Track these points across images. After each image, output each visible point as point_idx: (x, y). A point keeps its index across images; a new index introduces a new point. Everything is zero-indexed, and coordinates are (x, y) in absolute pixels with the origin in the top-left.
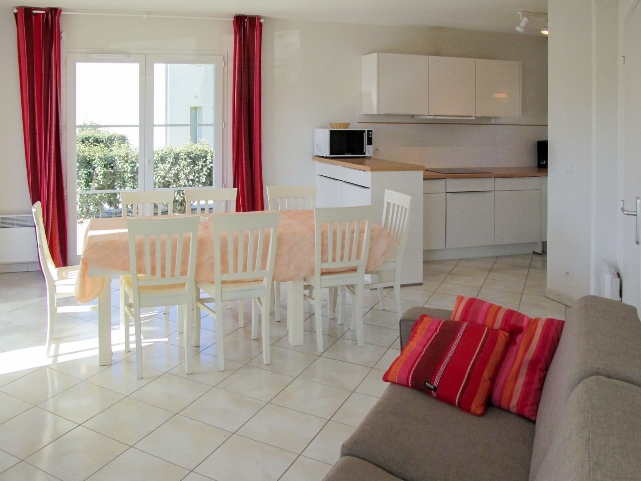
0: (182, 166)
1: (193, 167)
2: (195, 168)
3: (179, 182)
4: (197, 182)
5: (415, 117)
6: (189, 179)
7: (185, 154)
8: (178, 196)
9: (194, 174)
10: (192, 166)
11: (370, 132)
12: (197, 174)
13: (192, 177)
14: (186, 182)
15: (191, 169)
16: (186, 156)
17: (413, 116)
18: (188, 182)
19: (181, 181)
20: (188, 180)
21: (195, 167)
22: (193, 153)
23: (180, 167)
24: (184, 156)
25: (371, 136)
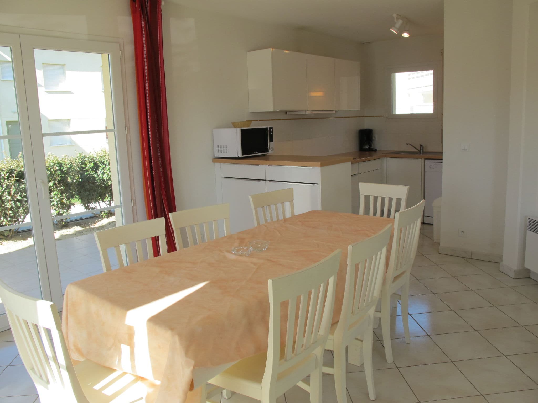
0: (4, 186)
1: (18, 186)
2: (21, 187)
3: (4, 204)
4: (25, 202)
5: (288, 113)
6: (16, 199)
7: (7, 173)
8: (5, 220)
9: (20, 194)
10: (17, 184)
11: (271, 129)
12: (23, 193)
13: (19, 198)
14: (13, 204)
15: (17, 189)
16: (8, 174)
17: (286, 113)
18: (15, 203)
19: (6, 204)
20: (14, 201)
21: (20, 185)
22: (15, 171)
23: (3, 188)
24: (6, 174)
25: (272, 133)
